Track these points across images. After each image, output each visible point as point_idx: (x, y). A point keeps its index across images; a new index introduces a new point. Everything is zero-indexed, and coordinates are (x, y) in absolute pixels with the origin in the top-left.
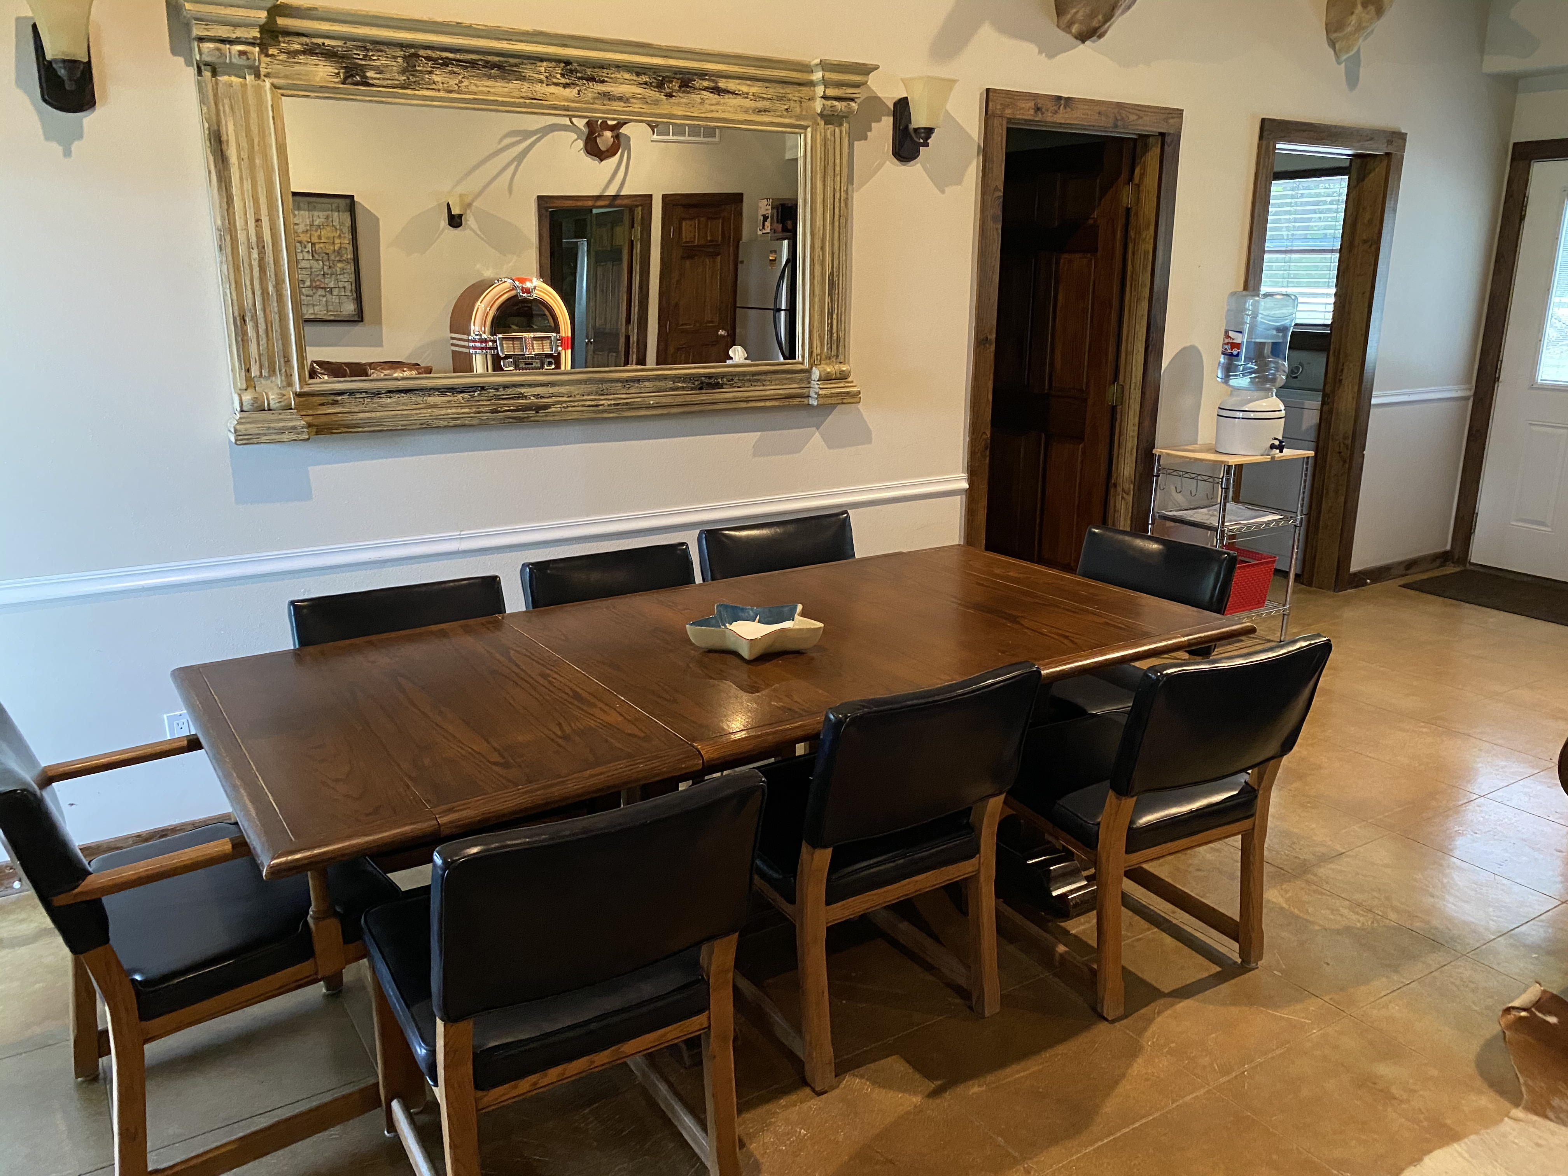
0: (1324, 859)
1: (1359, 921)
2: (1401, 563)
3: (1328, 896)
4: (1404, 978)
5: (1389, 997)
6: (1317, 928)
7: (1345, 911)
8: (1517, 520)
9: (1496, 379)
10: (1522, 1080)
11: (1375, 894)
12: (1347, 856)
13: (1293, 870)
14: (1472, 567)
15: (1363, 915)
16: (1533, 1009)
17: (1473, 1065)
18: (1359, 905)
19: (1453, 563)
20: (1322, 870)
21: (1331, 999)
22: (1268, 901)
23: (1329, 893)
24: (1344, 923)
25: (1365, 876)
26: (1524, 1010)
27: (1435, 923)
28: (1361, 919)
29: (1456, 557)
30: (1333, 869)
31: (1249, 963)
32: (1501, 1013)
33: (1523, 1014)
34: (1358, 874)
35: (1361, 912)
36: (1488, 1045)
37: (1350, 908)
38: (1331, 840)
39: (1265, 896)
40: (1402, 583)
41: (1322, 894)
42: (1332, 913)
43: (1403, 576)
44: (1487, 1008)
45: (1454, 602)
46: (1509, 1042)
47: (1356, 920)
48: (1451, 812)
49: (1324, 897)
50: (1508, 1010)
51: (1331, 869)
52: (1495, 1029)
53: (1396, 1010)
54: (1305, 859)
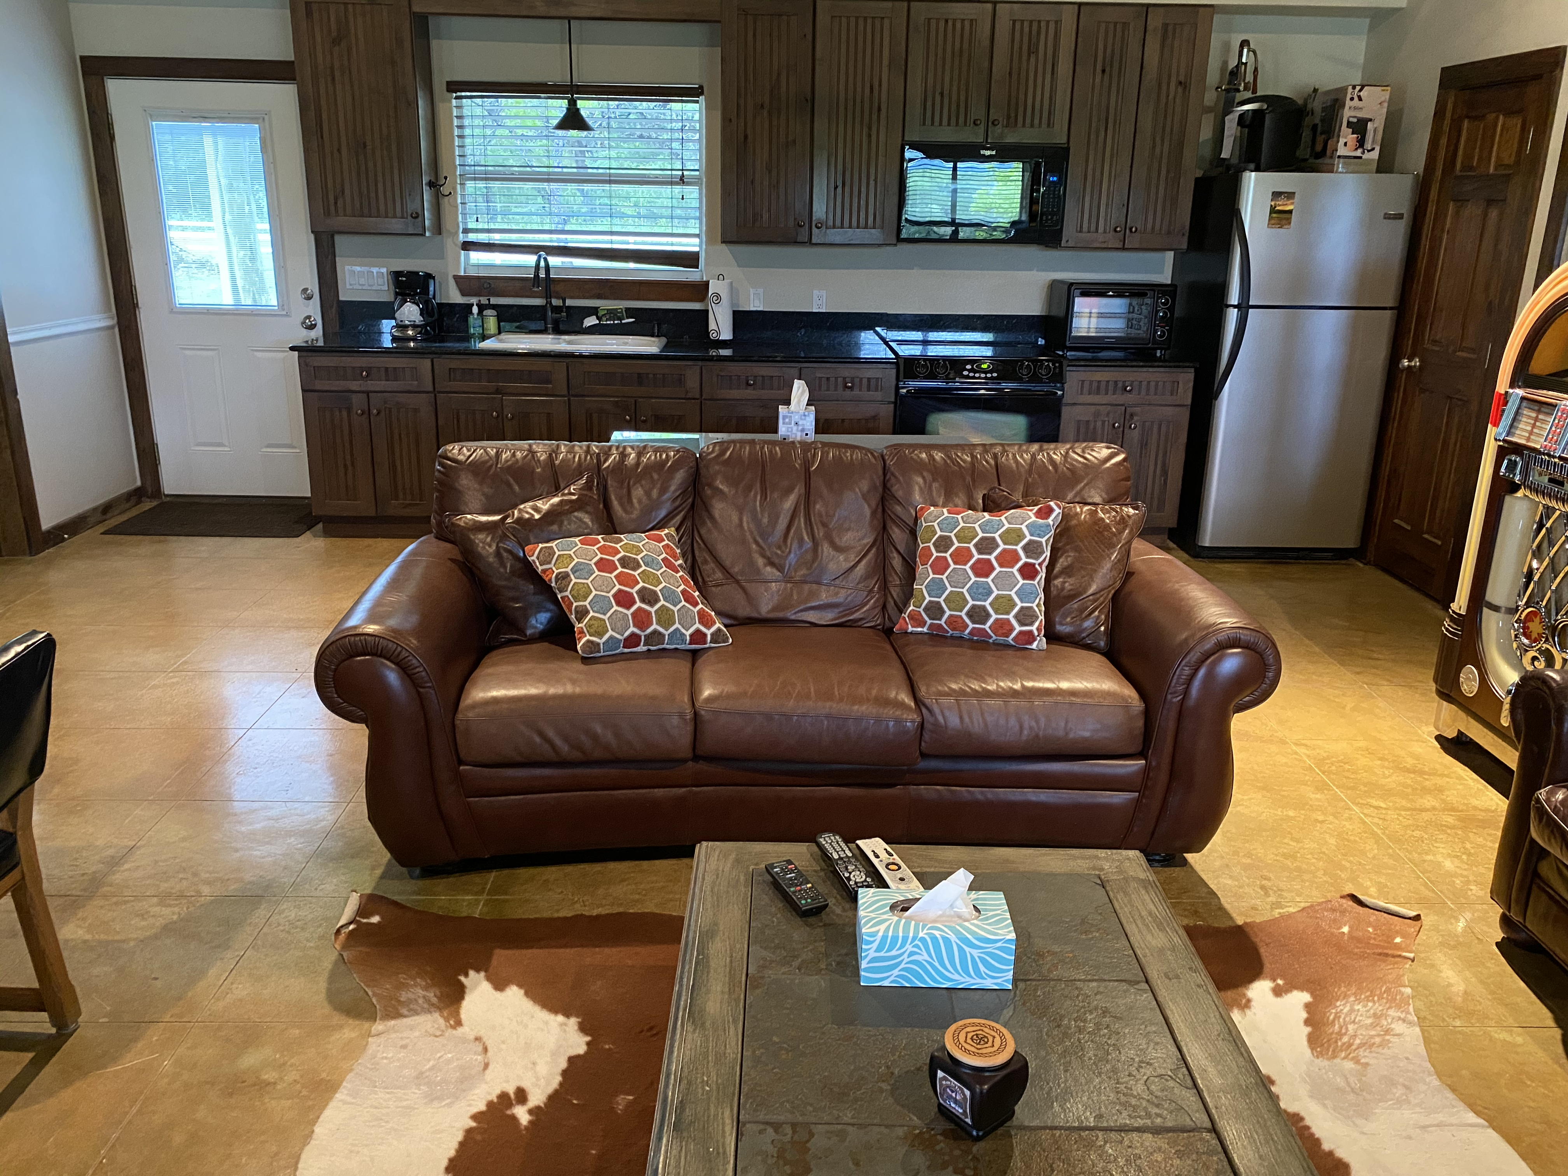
0: (114, 863)
1: (174, 914)
2: (95, 510)
3: (132, 901)
4: (237, 950)
5: (230, 980)
6: (132, 944)
7: (156, 910)
8: (198, 444)
9: (135, 306)
10: (370, 993)
11: (181, 876)
12: (139, 848)
13: (85, 890)
14: (168, 499)
15: (177, 905)
16: (358, 918)
17: (326, 1004)
18: (170, 895)
19: (148, 497)
20: (117, 876)
21: (171, 1016)
22: (67, 941)
23: (132, 899)
24: (158, 924)
25: (165, 861)
26: (350, 923)
27: (248, 877)
28: (176, 910)
29: (150, 491)
30: (129, 870)
31: (66, 1026)
32: (333, 937)
33: (352, 927)
34: (156, 862)
35: (173, 902)
36: (333, 977)
37: (161, 904)
38: (116, 838)
39: (60, 937)
40: (102, 531)
41: (126, 902)
42: (144, 919)
43: (101, 522)
44: (321, 938)
45: (162, 538)
46: (350, 963)
47: (170, 913)
48: (226, 757)
49: (129, 905)
50: (338, 931)
51: (126, 870)
52: (333, 956)
53: (241, 990)
54: (94, 872)
